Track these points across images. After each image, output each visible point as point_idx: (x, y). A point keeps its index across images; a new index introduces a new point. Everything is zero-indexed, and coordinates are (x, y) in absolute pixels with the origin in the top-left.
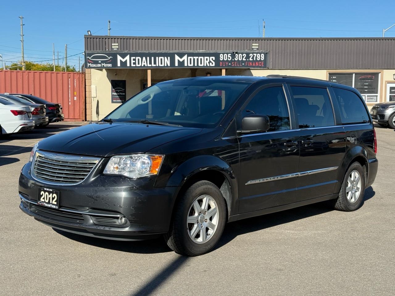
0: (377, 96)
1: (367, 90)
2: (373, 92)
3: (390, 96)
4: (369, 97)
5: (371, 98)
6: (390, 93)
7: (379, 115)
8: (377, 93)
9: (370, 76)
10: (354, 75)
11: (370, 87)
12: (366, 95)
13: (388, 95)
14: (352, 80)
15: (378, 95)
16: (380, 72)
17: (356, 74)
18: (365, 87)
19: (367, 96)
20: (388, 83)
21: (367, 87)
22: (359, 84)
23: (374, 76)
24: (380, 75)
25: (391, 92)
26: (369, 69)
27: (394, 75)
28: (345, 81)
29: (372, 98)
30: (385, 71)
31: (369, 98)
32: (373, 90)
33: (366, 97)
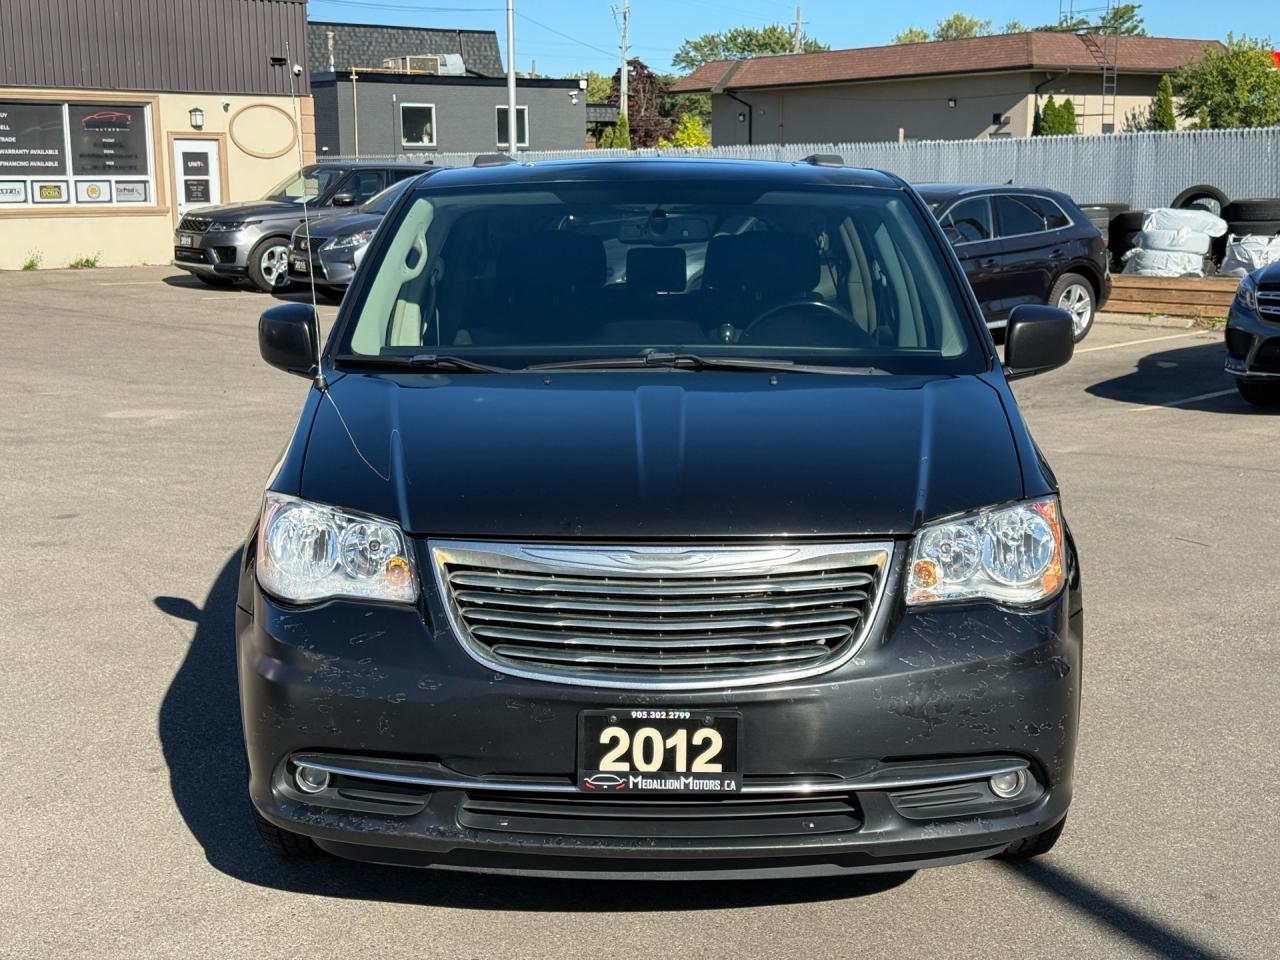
0: (145, 182)
1: (113, 163)
2: (131, 167)
3: (186, 181)
4: (121, 186)
5: (129, 190)
6: (186, 174)
7: (215, 248)
8: (144, 171)
9: (118, 114)
10: (66, 108)
11: (121, 152)
12: (113, 178)
13: (181, 178)
14: (61, 124)
15: (150, 177)
16: (148, 103)
17: (73, 105)
18: (105, 151)
19: (117, 182)
20: (175, 139)
21: (112, 152)
22: (86, 139)
23: (129, 114)
24: (147, 110)
25: (187, 171)
26: (113, 90)
27: (190, 112)
28: (38, 128)
29: (132, 190)
30: (164, 99)
31: (121, 190)
32: (132, 162)
33: (113, 183)
